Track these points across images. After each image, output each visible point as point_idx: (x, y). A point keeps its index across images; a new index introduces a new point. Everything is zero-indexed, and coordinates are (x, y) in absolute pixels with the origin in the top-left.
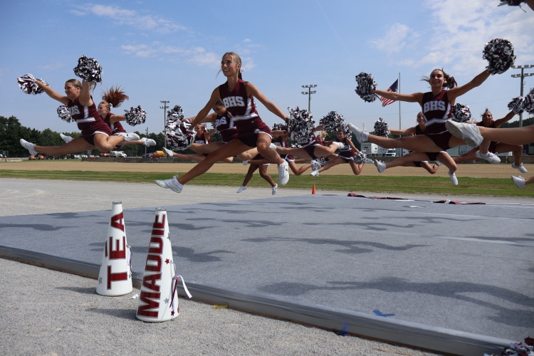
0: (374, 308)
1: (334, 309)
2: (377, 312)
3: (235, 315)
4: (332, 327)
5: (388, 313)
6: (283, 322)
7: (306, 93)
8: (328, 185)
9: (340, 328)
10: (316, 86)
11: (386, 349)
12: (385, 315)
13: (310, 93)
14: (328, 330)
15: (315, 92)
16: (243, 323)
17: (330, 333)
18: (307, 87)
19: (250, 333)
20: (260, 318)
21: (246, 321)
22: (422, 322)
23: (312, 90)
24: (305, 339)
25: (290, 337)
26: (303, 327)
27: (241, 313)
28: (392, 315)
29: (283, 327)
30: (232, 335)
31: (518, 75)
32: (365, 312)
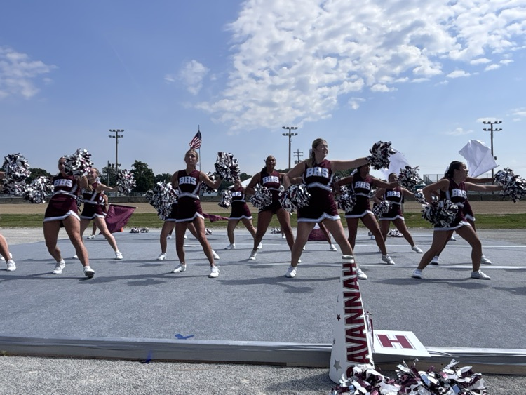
0: (176, 333)
1: (139, 340)
2: (179, 336)
3: (34, 362)
4: (137, 357)
5: (188, 335)
6: (87, 361)
7: (114, 137)
8: (136, 223)
9: (145, 357)
10: (123, 131)
11: (187, 368)
12: (185, 338)
13: (117, 137)
14: (133, 360)
15: (122, 136)
16: (42, 369)
17: (135, 363)
18: (114, 131)
19: (51, 378)
20: (62, 360)
21: (46, 367)
22: (216, 339)
23: (119, 134)
24: (110, 374)
25: (95, 374)
26: (108, 362)
27: (41, 359)
28: (192, 336)
29: (87, 365)
30: (30, 384)
31: (287, 134)
32: (167, 338)
